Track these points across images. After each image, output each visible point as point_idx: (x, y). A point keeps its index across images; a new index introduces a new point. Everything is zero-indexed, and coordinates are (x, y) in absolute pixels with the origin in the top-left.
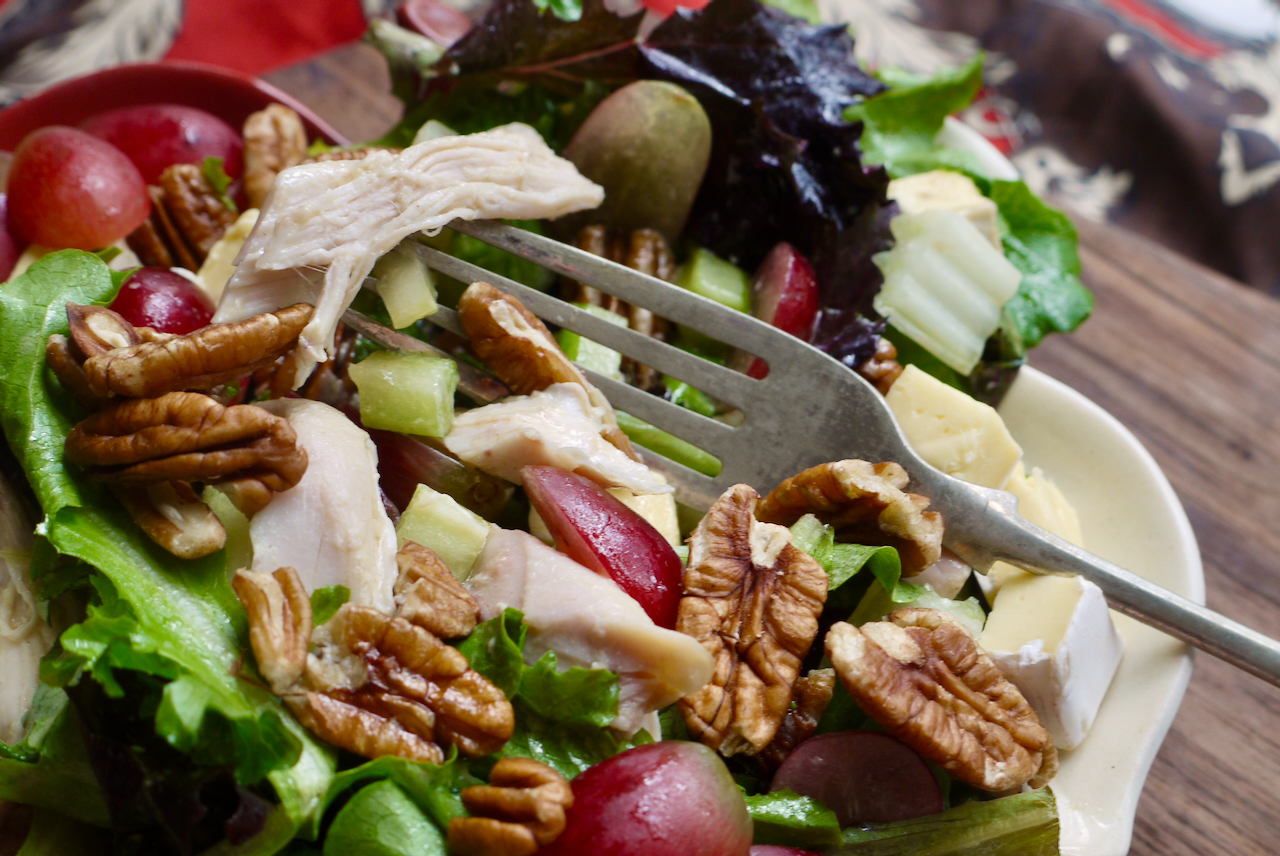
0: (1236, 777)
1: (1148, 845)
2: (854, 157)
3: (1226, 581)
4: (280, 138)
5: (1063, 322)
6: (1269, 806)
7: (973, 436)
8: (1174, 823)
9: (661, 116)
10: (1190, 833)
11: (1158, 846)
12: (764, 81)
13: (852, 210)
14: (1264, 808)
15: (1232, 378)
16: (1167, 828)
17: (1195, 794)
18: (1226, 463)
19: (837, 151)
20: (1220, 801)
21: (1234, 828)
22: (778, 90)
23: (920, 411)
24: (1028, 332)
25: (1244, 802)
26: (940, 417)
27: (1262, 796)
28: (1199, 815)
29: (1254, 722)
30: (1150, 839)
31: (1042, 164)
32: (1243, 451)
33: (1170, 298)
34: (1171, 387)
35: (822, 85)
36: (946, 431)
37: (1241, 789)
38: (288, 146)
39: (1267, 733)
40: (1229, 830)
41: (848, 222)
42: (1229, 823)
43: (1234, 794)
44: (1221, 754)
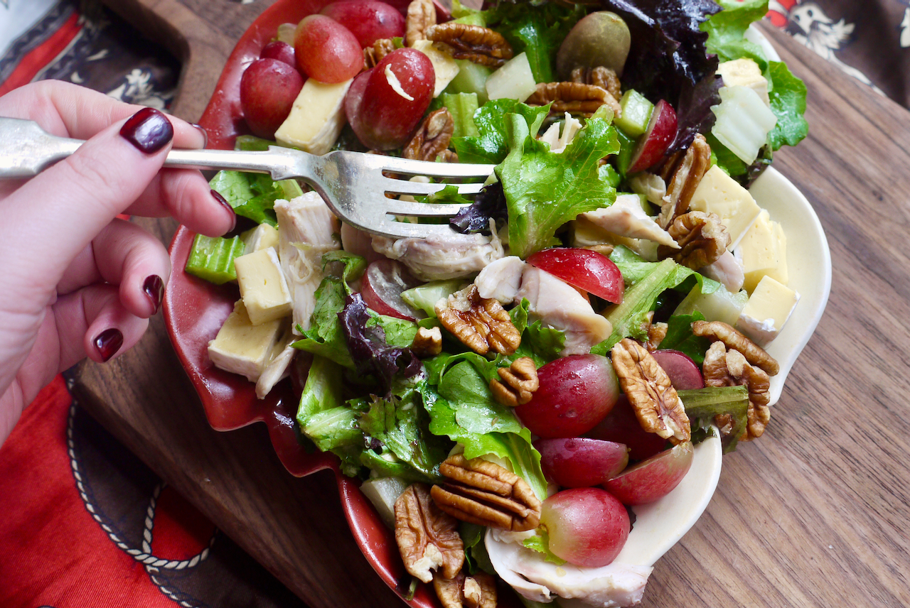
0: (845, 360)
1: (799, 388)
2: (703, 49)
3: (858, 263)
4: (425, 15)
5: (792, 141)
6: (858, 375)
7: (737, 203)
8: (812, 379)
9: (606, 28)
10: (819, 385)
11: (803, 389)
12: (661, 9)
13: (700, 74)
14: (856, 376)
15: (881, 156)
16: (809, 381)
17: (824, 366)
18: (869, 202)
19: (694, 46)
20: (835, 371)
21: (840, 384)
22: (668, 14)
23: (716, 188)
24: (775, 143)
25: (847, 372)
26: (724, 192)
27: (855, 370)
28: (824, 376)
29: (858, 334)
30: (800, 386)
31: (810, 13)
32: (879, 196)
33: (858, 110)
34: (849, 160)
35: (690, 12)
36: (725, 199)
37: (846, 366)
38: (428, 19)
39: (863, 341)
40: (837, 385)
41: (698, 80)
42: (838, 381)
43: (843, 368)
44: (840, 349)
